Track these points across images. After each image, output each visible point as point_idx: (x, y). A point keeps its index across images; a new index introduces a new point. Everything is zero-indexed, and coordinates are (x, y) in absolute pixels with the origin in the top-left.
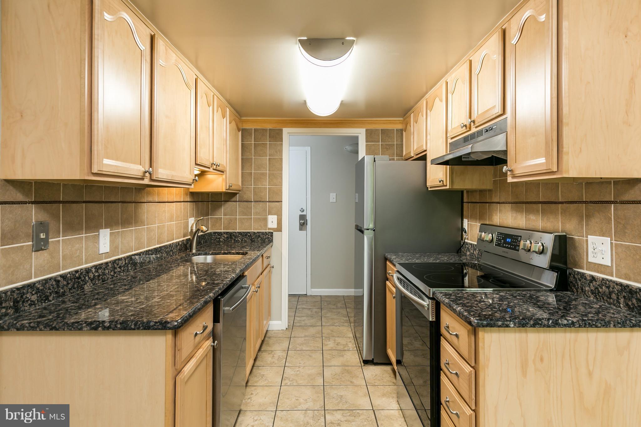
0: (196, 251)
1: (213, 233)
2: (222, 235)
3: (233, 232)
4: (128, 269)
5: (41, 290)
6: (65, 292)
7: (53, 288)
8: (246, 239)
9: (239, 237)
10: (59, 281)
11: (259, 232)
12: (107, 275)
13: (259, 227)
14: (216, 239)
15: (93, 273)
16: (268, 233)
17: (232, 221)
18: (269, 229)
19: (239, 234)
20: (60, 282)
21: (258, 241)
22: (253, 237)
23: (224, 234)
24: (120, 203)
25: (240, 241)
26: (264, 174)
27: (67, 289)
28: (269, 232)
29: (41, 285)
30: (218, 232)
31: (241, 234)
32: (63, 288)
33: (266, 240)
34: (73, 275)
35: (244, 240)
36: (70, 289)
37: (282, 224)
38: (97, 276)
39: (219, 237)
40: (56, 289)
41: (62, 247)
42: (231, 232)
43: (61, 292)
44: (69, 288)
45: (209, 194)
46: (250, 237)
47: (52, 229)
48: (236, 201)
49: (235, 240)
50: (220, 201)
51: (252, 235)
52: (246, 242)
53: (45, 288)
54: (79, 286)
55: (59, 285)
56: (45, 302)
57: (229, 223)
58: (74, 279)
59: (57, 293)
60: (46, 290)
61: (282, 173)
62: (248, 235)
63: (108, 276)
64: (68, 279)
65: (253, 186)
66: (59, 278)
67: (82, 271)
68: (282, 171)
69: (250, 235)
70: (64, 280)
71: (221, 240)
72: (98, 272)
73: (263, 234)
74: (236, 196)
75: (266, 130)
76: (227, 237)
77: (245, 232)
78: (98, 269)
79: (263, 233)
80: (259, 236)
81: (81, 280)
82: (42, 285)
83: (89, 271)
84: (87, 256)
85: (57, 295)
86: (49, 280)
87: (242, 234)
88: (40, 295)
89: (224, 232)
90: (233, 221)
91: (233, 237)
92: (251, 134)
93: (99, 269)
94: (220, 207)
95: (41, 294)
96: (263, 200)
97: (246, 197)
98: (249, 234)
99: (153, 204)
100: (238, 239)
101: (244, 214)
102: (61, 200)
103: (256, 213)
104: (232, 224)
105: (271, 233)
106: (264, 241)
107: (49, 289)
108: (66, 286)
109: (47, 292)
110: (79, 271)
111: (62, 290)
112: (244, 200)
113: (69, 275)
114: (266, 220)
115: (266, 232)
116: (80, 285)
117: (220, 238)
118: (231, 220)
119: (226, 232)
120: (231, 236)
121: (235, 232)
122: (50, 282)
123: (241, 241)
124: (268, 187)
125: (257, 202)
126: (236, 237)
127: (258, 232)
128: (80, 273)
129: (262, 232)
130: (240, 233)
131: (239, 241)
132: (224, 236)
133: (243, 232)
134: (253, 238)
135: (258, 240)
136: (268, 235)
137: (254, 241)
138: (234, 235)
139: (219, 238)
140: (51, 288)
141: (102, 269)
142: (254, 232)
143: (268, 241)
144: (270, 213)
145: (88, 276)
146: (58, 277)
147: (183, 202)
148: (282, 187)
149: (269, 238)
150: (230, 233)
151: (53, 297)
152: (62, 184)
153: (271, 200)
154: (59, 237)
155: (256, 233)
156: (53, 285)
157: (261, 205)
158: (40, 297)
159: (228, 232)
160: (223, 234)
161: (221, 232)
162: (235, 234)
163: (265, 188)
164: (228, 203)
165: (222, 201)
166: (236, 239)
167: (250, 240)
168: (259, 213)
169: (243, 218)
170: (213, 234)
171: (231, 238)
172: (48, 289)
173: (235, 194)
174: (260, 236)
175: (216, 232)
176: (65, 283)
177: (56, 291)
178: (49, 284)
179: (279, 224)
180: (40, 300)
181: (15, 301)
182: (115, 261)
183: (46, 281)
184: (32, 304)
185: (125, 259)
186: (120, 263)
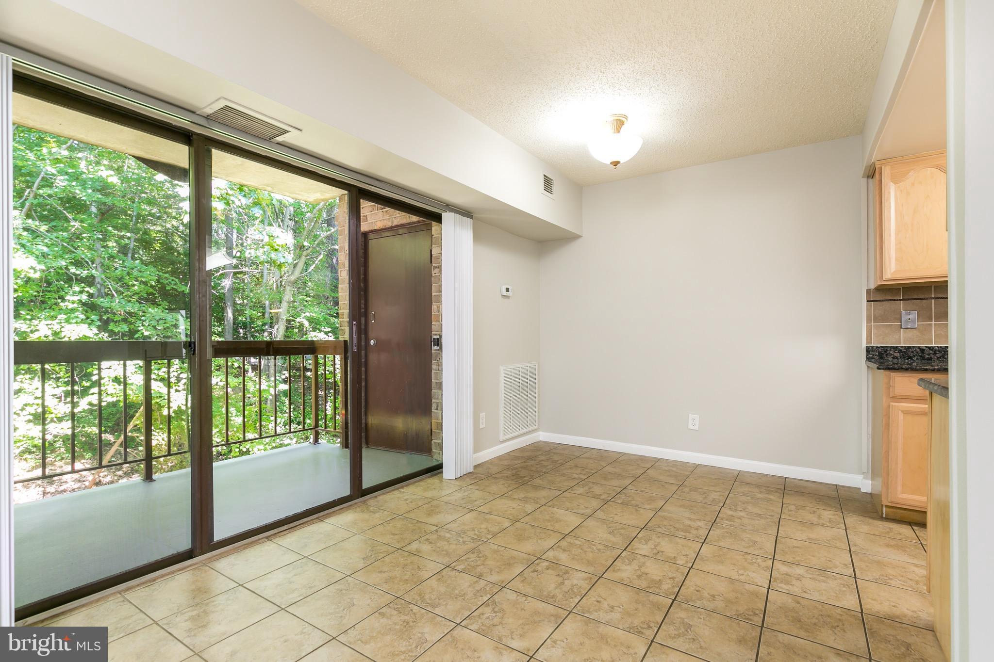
5: (904, 351)
6: (931, 358)
27: (934, 357)
40: (920, 354)
41: (935, 329)
44: (937, 357)
47: (922, 316)
53: (908, 351)
55: (924, 352)
64: (935, 350)
85: (922, 358)
95: (904, 354)
102: (933, 297)
111: (927, 356)
122: (913, 349)
140: (915, 353)
146: (923, 347)
151: (917, 358)
154: (930, 321)
156: (917, 351)
172: (911, 352)
176: (931, 352)
180: (903, 357)
181: (879, 353)
183: (910, 348)
184: (894, 357)
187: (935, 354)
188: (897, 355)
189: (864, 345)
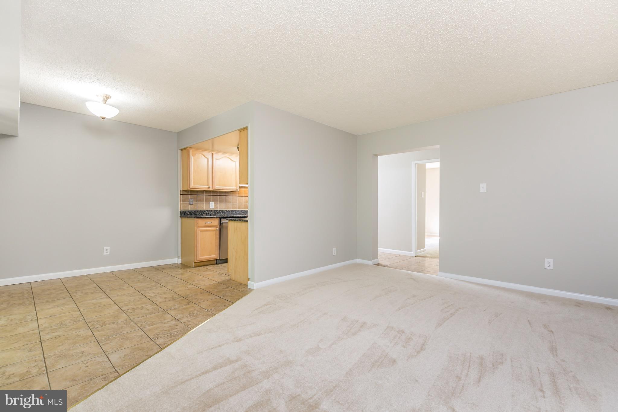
4: (221, 214)
12: (212, 213)
20: (196, 212)
24: (218, 196)
41: (197, 205)
58: (200, 212)
84: (206, 208)
99: (235, 197)
102: (197, 194)
111: (196, 214)
113: (198, 211)
116: (202, 214)
152: (197, 191)
154: (196, 202)
177: (194, 214)
180: (190, 214)
181: (184, 213)
182: (215, 211)
183: (192, 211)
184: (188, 214)
185: (220, 211)
186: (217, 211)
187: (198, 213)
188: (189, 213)
189: (179, 210)
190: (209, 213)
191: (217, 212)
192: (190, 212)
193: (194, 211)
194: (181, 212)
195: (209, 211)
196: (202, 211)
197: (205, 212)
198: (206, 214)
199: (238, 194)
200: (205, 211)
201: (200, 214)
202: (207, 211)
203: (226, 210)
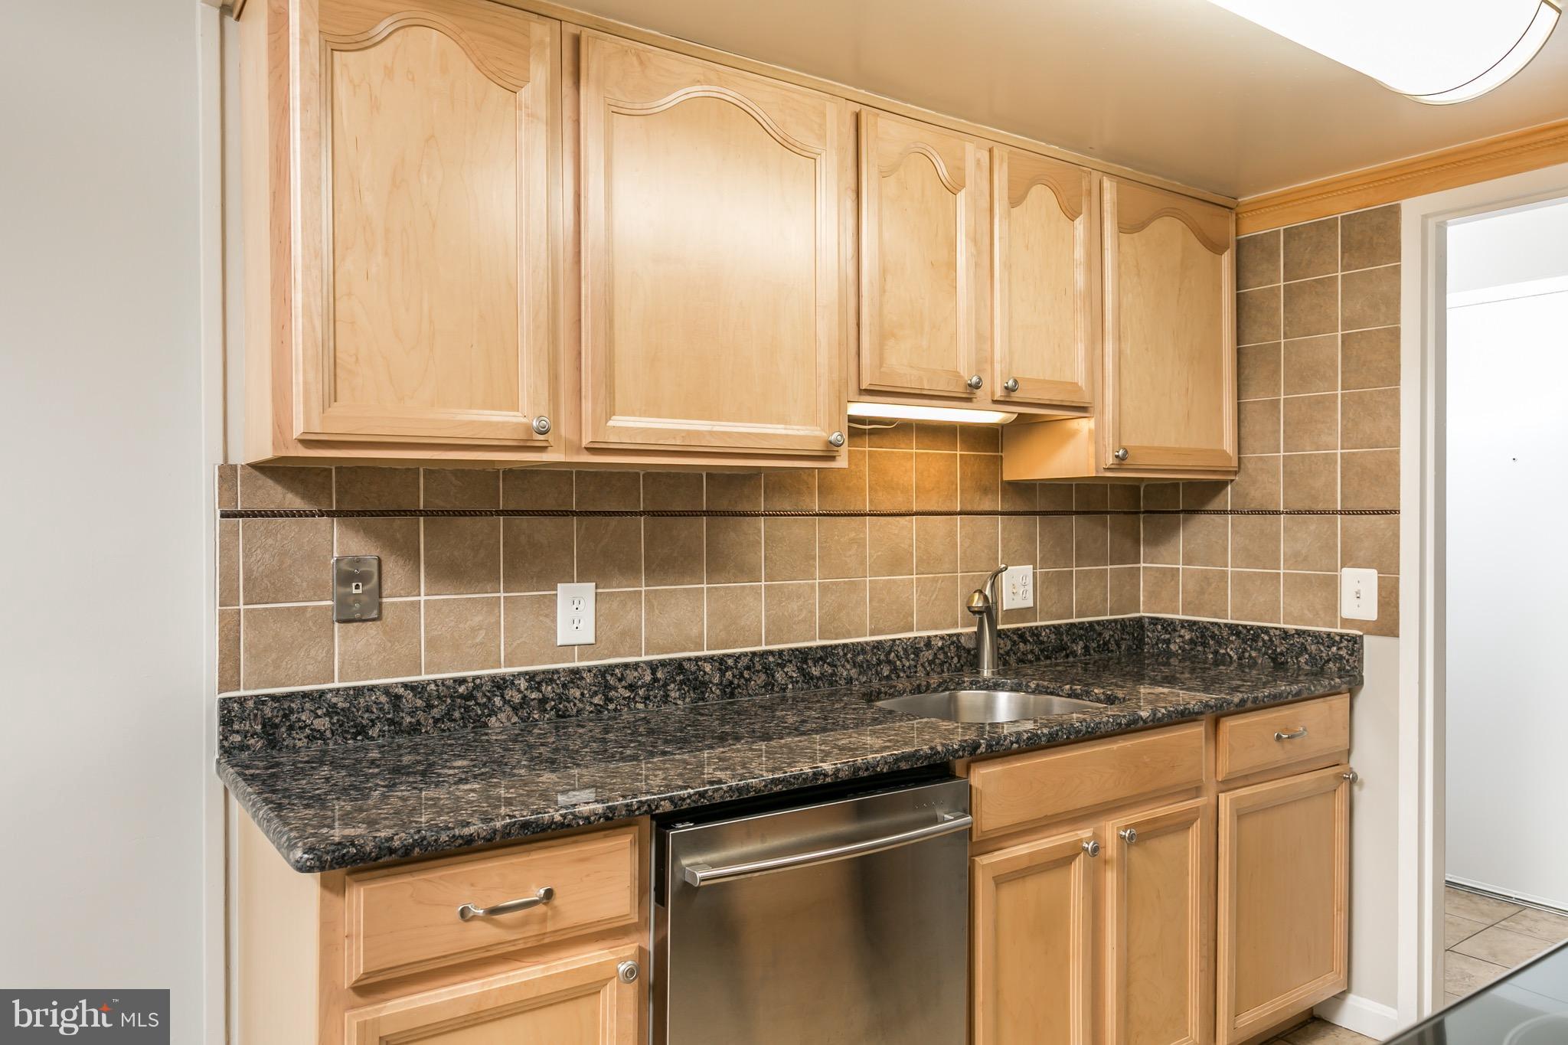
0: (993, 673)
1: (1147, 620)
2: (1175, 630)
3: (1212, 624)
4: (667, 696)
5: (343, 709)
6: (419, 723)
7: (381, 709)
8: (1254, 654)
9: (1232, 642)
10: (398, 697)
11: (1304, 632)
12: (577, 702)
13: (1306, 612)
14: (1157, 644)
15: (519, 691)
16: (1337, 638)
17: (1209, 584)
18: (1346, 622)
19: (1233, 634)
20: (404, 700)
21: (1299, 667)
22: (1278, 650)
23: (1183, 627)
24: (641, 515)
25: (1235, 657)
26: (1324, 404)
27: (426, 719)
28: (1342, 636)
29: (342, 700)
30: (1165, 620)
31: (1238, 634)
32: (412, 714)
33: (1331, 665)
34: (448, 688)
35: (1247, 655)
36: (436, 721)
37: (1397, 606)
38: (534, 699)
39: (1168, 636)
40: (389, 713)
41: (425, 619)
42: (1203, 622)
43: (405, 724)
44: (433, 717)
45: (1138, 488)
46: (1269, 648)
47: (394, 575)
48: (1225, 512)
49: (1216, 653)
50: (1173, 512)
51: (1277, 642)
52: (1253, 664)
53: (355, 707)
54: (469, 716)
55: (399, 706)
56: (355, 739)
57: (1202, 592)
58: (451, 697)
59: (391, 722)
60: (358, 711)
61: (1398, 389)
62: (1263, 640)
63: (581, 705)
64: (429, 696)
65: (1282, 454)
66: (401, 691)
67: (478, 681)
68: (1397, 382)
69: (1271, 640)
70: (415, 696)
71: (1172, 647)
72: (541, 692)
73: (1318, 643)
74: (1224, 492)
75: (1330, 225)
76: (1191, 640)
77: (1252, 627)
78: (539, 683)
79: (1317, 637)
80: (1304, 649)
81: (477, 704)
82: (346, 699)
83: (504, 683)
84: (513, 646)
85: (393, 728)
86: (366, 691)
87: (1240, 632)
88: (338, 720)
89: (1182, 622)
90: (1213, 585)
91: (1211, 642)
92: (1273, 254)
93: (544, 684)
94: (1171, 531)
95: (341, 718)
96: (1320, 507)
97: (1256, 497)
98: (1266, 638)
99: (796, 521)
100: (1226, 649)
101: (1249, 557)
102: (422, 508)
103: (1296, 559)
104: (1210, 594)
105: (1349, 641)
106: (1322, 668)
107: (368, 710)
108: (424, 711)
109: (362, 718)
110: (470, 680)
111: (408, 719)
112: (1252, 506)
113: (433, 687)
114: (1331, 585)
115: (1329, 635)
116: (472, 714)
117: (1169, 640)
118: (1206, 578)
119: (1187, 621)
120: (1203, 634)
121: (1216, 624)
122: (370, 696)
123: (1240, 658)
124: (1339, 451)
125: (1300, 512)
126: (1219, 643)
127: (1299, 633)
128: (471, 685)
129: (1314, 632)
130: (1233, 629)
131: (1231, 657)
132: (1180, 636)
133: (1245, 627)
134: (1282, 654)
135: (1299, 662)
136: (1339, 649)
137: (1282, 663)
138: (1213, 637)
139: (1168, 642)
140: (375, 710)
141: (557, 684)
142: (1285, 632)
143: (1340, 669)
144: (1349, 560)
145: (502, 696)
146: (397, 687)
147: (960, 513)
148: (1398, 452)
149: (1341, 658)
150: (1199, 628)
151: (380, 731)
152: (421, 470)
153: (1351, 506)
154: (415, 593)
155: (1293, 635)
156: (381, 703)
157: (1312, 527)
158: (340, 726)
159: (1195, 623)
160: (1179, 628)
161: (1172, 622)
162: (1217, 632)
163: (1330, 460)
164: (1197, 517)
165: (1178, 512)
166: (1222, 651)
167: (1270, 657)
168: (1305, 559)
169: (1249, 575)
170: (1150, 623)
171: (1204, 644)
172: (362, 709)
173: (1219, 486)
174: (1306, 649)
175: (1157, 619)
176: (419, 703)
177: (389, 719)
178: (367, 699)
179: (1388, 604)
180: (339, 731)
181: (266, 722)
182: (610, 669)
183: (359, 691)
184: (315, 736)
185: (653, 667)
186: (631, 675)
187: (429, 706)
188: (324, 723)
189: (212, 698)
190: (543, 701)
191: (631, 687)
192: (332, 710)
193: (386, 690)
194: (230, 714)
195: (550, 677)
196: (477, 684)
197: (509, 693)
198: (515, 709)
199: (825, 490)
200: (500, 684)
201: (448, 715)
202: (531, 677)
203: (711, 659)
